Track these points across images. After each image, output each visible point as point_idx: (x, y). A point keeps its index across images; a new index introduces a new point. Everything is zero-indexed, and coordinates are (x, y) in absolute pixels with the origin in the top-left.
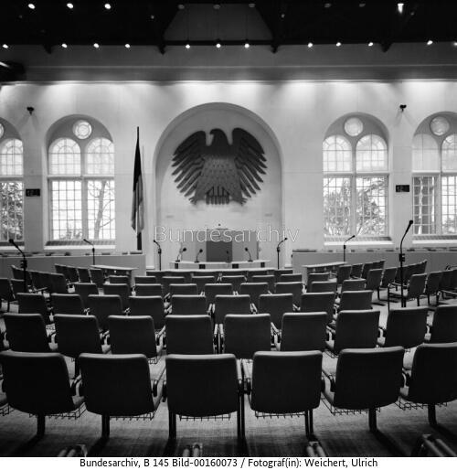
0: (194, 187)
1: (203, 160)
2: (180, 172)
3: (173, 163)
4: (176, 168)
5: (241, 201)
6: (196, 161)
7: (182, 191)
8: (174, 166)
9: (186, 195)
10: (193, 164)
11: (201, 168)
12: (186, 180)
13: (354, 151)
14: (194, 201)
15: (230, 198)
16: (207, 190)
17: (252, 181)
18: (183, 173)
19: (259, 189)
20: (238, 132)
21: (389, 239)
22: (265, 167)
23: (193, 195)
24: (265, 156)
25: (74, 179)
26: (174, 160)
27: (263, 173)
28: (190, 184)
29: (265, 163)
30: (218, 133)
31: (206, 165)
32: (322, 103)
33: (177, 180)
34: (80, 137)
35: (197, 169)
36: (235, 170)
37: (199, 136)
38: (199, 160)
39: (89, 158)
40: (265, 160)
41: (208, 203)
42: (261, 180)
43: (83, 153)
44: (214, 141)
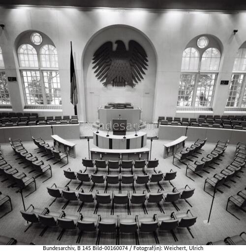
0: (106, 77)
1: (111, 60)
2: (98, 67)
3: (93, 61)
4: (95, 64)
5: (132, 85)
6: (107, 61)
7: (98, 79)
8: (93, 63)
9: (101, 81)
10: (105, 62)
11: (110, 65)
12: (100, 72)
13: (201, 57)
14: (106, 84)
15: (126, 83)
16: (113, 78)
17: (139, 74)
21: (211, 109)
22: (147, 65)
23: (105, 81)
24: (147, 58)
25: (35, 70)
26: (93, 59)
27: (146, 69)
28: (103, 74)
29: (147, 63)
30: (120, 43)
31: (113, 63)
33: (95, 72)
34: (35, 44)
35: (107, 65)
36: (129, 67)
37: (108, 45)
38: (108, 60)
39: (43, 58)
40: (147, 61)
41: (113, 86)
42: (144, 73)
43: (39, 54)
44: (117, 48)
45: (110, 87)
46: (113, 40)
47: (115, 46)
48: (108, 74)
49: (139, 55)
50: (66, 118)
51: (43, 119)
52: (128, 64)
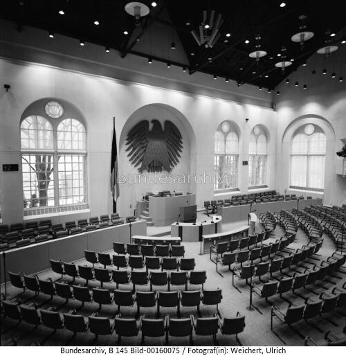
0: (141, 161)
1: (147, 141)
3: (127, 142)
4: (129, 145)
5: (169, 170)
7: (133, 163)
8: (127, 144)
9: (135, 166)
10: (141, 143)
11: (146, 146)
12: (135, 155)
13: (225, 140)
14: (141, 170)
15: (163, 168)
16: (149, 163)
17: (175, 157)
18: (134, 150)
19: (178, 161)
20: (168, 123)
21: (238, 190)
22: (182, 147)
23: (140, 166)
24: (182, 140)
26: (127, 139)
27: (181, 151)
28: (138, 158)
29: (182, 145)
30: (156, 122)
31: (149, 144)
32: (215, 111)
33: (129, 155)
35: (143, 147)
37: (143, 124)
38: (144, 141)
40: (182, 143)
41: (149, 171)
42: (179, 156)
43: (55, 131)
44: (154, 128)
45: (146, 173)
46: (150, 120)
47: (151, 126)
49: (174, 136)
51: (59, 227)
52: (165, 146)
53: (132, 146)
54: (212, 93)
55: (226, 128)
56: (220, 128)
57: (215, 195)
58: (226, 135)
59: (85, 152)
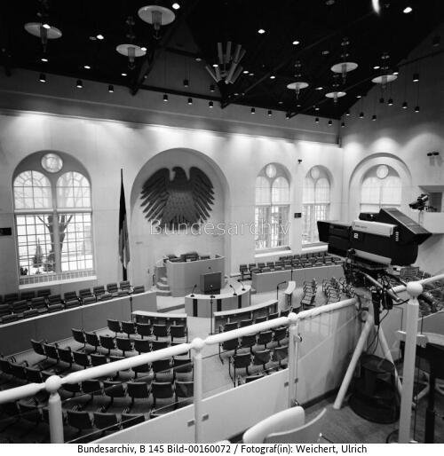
0: (160, 217)
1: (168, 193)
2: (148, 204)
3: (142, 195)
4: (145, 199)
6: (162, 195)
8: (142, 198)
10: (160, 196)
11: (166, 200)
12: (153, 210)
13: (271, 188)
16: (171, 218)
17: (204, 210)
18: (151, 204)
19: (209, 216)
20: (194, 170)
21: (289, 249)
22: (213, 199)
24: (213, 190)
25: (44, 213)
26: (142, 193)
27: (212, 203)
28: (156, 214)
29: (213, 196)
30: (178, 170)
31: (171, 197)
32: (255, 153)
33: (145, 211)
35: (162, 201)
36: (192, 202)
37: (163, 173)
38: (164, 193)
39: (60, 192)
40: (213, 193)
42: (210, 209)
43: (54, 187)
44: (176, 177)
46: (170, 167)
47: (172, 175)
48: (165, 214)
49: (203, 186)
50: (112, 288)
51: (57, 299)
52: (190, 198)
53: (148, 199)
54: (252, 130)
55: (271, 172)
56: (263, 173)
57: (257, 256)
58: (272, 181)
59: (90, 210)
